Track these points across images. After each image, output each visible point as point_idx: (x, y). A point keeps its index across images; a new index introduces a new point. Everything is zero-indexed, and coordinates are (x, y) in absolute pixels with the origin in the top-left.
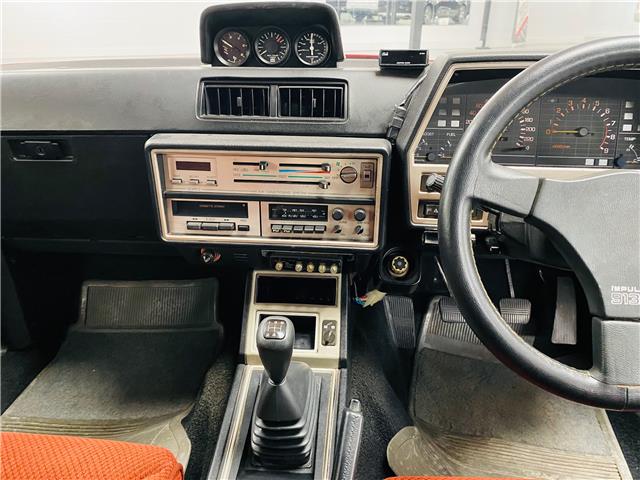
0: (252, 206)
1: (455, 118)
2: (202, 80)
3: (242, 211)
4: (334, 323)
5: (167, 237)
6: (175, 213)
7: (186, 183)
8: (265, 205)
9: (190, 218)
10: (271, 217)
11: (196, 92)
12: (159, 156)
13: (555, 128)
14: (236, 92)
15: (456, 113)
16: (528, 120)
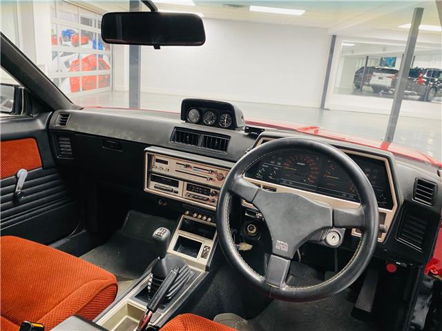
0: (181, 183)
1: (280, 161)
2: (175, 127)
3: (176, 185)
4: (209, 248)
5: (146, 189)
6: (152, 180)
7: (158, 168)
8: (186, 183)
9: (156, 183)
10: (187, 189)
11: (171, 131)
12: (148, 155)
13: (329, 175)
14: (187, 134)
15: (280, 159)
16: (316, 168)
